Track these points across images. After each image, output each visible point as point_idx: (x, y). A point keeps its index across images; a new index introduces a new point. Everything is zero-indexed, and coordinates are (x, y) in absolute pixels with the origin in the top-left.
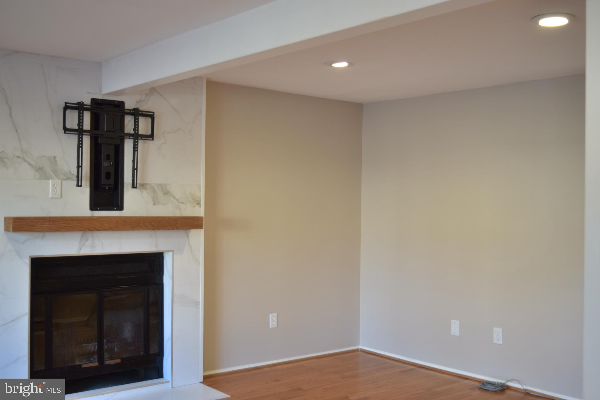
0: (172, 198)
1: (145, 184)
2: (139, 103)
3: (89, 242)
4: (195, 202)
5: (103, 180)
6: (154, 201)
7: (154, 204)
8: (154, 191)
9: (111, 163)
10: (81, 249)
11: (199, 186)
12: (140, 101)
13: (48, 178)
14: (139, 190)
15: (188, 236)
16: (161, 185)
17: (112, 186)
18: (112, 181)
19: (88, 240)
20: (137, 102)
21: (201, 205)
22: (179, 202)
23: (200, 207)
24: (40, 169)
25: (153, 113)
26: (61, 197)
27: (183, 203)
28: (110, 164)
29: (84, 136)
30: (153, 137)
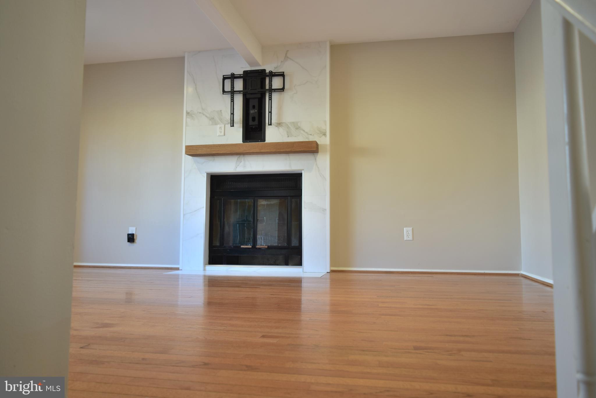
0: (302, 132)
1: (281, 123)
2: (276, 68)
3: (242, 164)
4: (321, 133)
5: (251, 123)
6: (288, 134)
7: (288, 137)
8: (288, 127)
9: (256, 111)
10: (236, 168)
11: (325, 122)
12: (277, 67)
13: (216, 124)
14: (277, 127)
15: (316, 159)
16: (293, 123)
17: (257, 126)
18: (256, 122)
19: (241, 162)
20: (275, 68)
21: (326, 135)
22: (308, 134)
23: (326, 137)
24: (212, 119)
25: (284, 72)
26: (224, 135)
27: (311, 135)
28: (255, 111)
29: (235, 94)
30: (284, 90)
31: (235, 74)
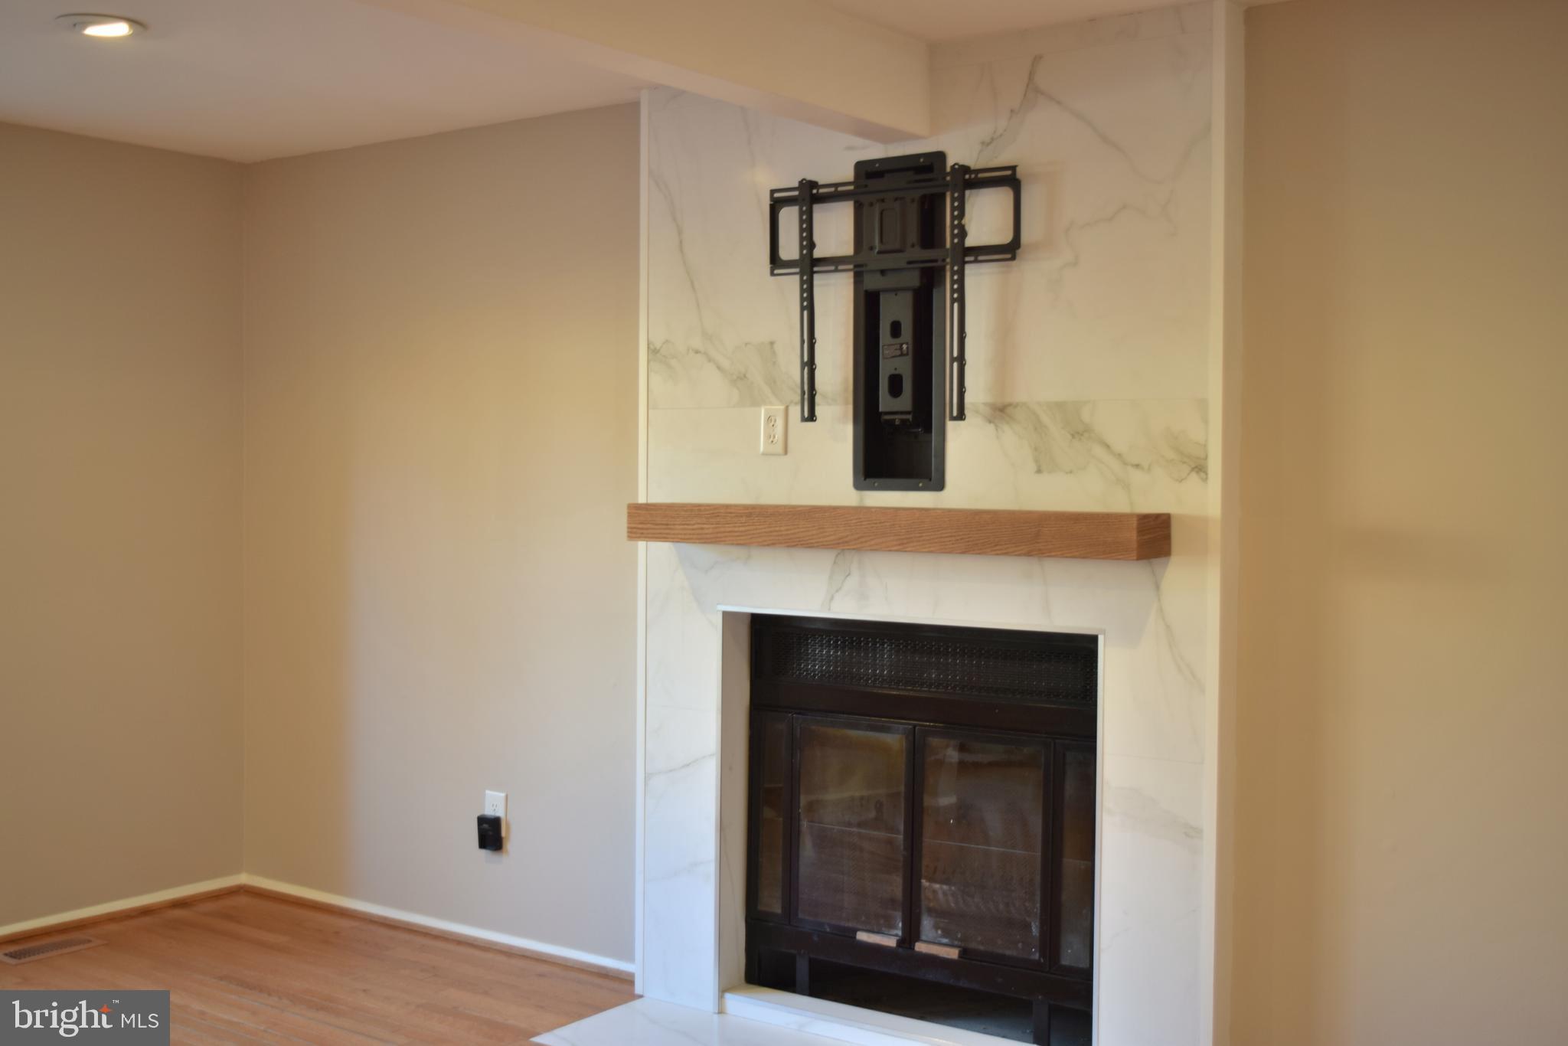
0: (1098, 451)
1: (1010, 405)
2: (988, 144)
3: (852, 582)
4: (1184, 463)
5: (886, 402)
6: (1036, 461)
7: (1039, 471)
8: (1039, 427)
9: (905, 346)
10: (832, 598)
11: (1202, 404)
12: (992, 139)
13: (756, 403)
14: (992, 425)
15: (1157, 587)
16: (1060, 406)
17: (910, 417)
18: (905, 402)
19: (849, 575)
20: (983, 143)
21: (1207, 474)
22: (1125, 463)
23: (1205, 480)
24: (740, 379)
25: (1013, 168)
26: (786, 452)
27: (1137, 466)
28: (901, 348)
29: (816, 276)
30: (1019, 252)
31: (821, 182)
